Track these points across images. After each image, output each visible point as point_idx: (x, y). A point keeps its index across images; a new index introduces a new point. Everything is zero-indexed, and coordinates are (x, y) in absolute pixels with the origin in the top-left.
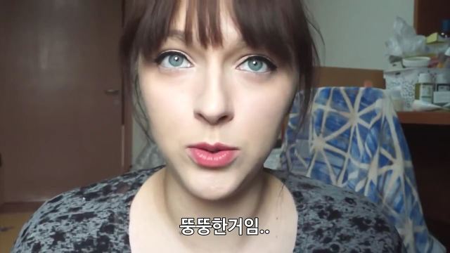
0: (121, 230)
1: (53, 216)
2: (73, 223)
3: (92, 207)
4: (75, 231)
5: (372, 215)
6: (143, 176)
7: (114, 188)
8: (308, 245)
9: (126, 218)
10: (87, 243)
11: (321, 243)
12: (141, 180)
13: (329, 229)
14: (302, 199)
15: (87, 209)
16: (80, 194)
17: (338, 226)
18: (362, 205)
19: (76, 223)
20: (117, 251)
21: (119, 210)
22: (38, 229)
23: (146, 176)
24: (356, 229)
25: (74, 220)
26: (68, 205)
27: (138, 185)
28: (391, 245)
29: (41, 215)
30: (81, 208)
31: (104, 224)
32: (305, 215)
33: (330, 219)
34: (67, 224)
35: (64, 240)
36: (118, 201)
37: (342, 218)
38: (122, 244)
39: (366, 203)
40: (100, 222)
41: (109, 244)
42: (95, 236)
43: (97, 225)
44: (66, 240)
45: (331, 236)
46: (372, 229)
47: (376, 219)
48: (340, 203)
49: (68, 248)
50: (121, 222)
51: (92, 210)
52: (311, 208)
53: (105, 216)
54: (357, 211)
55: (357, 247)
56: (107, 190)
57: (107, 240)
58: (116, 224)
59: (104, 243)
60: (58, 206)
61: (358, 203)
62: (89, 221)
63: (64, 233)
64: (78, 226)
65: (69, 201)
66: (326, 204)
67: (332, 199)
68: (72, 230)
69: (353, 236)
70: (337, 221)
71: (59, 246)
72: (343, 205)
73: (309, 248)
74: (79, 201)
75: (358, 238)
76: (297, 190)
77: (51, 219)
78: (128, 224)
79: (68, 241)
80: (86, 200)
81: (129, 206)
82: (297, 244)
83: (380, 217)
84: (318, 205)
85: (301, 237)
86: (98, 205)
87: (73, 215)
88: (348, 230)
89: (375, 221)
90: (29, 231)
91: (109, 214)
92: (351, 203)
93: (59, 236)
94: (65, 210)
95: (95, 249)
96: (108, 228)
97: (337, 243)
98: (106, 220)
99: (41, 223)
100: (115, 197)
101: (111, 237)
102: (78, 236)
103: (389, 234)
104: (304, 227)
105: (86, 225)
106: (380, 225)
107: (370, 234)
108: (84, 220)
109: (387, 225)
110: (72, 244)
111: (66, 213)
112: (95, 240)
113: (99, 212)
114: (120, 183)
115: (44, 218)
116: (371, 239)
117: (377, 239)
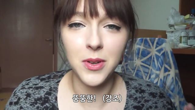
0: (54, 94)
1: (26, 87)
2: (34, 90)
3: (43, 84)
4: (35, 94)
5: (158, 91)
6: (64, 72)
7: (52, 77)
8: (131, 104)
9: (56, 90)
10: (40, 99)
11: (136, 103)
12: (63, 74)
13: (140, 97)
14: (129, 85)
15: (41, 85)
16: (38, 78)
17: (144, 96)
18: (154, 87)
19: (36, 90)
20: (52, 103)
21: (54, 86)
22: (20, 91)
24: (151, 97)
26: (33, 83)
27: (62, 76)
28: (166, 104)
29: (22, 86)
30: (38, 84)
31: (47, 92)
32: (130, 91)
33: (140, 93)
34: (32, 91)
35: (30, 97)
36: (53, 82)
37: (145, 93)
38: (54, 100)
39: (155, 86)
40: (46, 91)
41: (49, 100)
42: (43, 97)
43: (44, 92)
44: (31, 97)
45: (141, 100)
46: (158, 97)
47: (160, 93)
48: (145, 87)
49: (32, 101)
50: (54, 91)
52: (133, 88)
53: (48, 88)
54: (152, 90)
55: (152, 105)
56: (49, 78)
57: (48, 98)
58: (52, 92)
59: (46, 100)
60: (29, 82)
61: (152, 86)
62: (41, 90)
63: (31, 94)
65: (34, 81)
66: (139, 87)
67: (141, 85)
68: (34, 93)
69: (150, 100)
70: (143, 94)
71: (28, 99)
73: (131, 105)
74: (38, 81)
75: (152, 101)
76: (127, 80)
77: (26, 88)
78: (57, 92)
79: (32, 97)
80: (41, 81)
81: (58, 85)
82: (126, 103)
83: (162, 92)
84: (135, 87)
85: (128, 101)
86: (45, 83)
87: (35, 87)
88: (148, 98)
89: (159, 94)
90: (16, 92)
91: (50, 88)
92: (149, 87)
93: (28, 95)
95: (43, 102)
96: (49, 93)
97: (143, 103)
98: (48, 90)
99: (21, 89)
100: (52, 81)
101: (50, 97)
102: (36, 96)
103: (165, 99)
104: (129, 96)
105: (40, 91)
106: (161, 95)
107: (157, 99)
108: (39, 89)
109: (164, 95)
110: (34, 99)
111: (31, 85)
112: (43, 98)
113: (46, 86)
114: (55, 75)
115: (23, 87)
116: (158, 101)
117: (160, 101)
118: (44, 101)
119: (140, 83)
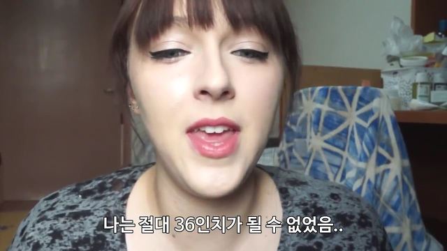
1: (50, 214)
2: (70, 221)
4: (72, 229)
5: (356, 210)
6: (136, 172)
7: (109, 186)
10: (84, 241)
11: (305, 239)
12: (135, 176)
14: (288, 196)
15: (83, 207)
16: (76, 191)
18: (346, 200)
19: (73, 222)
20: (113, 249)
21: (115, 209)
22: (36, 228)
23: (139, 173)
24: (340, 225)
25: (71, 218)
26: (64, 203)
27: (133, 181)
29: (39, 213)
30: (77, 206)
31: (100, 222)
32: (290, 212)
34: (65, 222)
35: (61, 238)
38: (119, 243)
39: (351, 198)
40: (97, 220)
41: (106, 243)
42: (92, 235)
43: (94, 223)
44: (64, 238)
45: (315, 234)
46: (355, 224)
47: (359, 214)
48: (325, 200)
49: (66, 246)
51: (88, 208)
52: (297, 205)
53: (102, 214)
54: (341, 207)
55: (341, 242)
56: (102, 188)
57: (103, 238)
59: (100, 241)
60: (55, 204)
61: (343, 198)
62: (85, 219)
63: (62, 231)
64: (75, 224)
65: (66, 198)
66: (311, 201)
67: (316, 196)
68: (69, 228)
69: (337, 232)
71: (57, 244)
72: (327, 202)
74: (76, 199)
76: (284, 186)
77: (49, 217)
79: (65, 239)
80: (83, 198)
81: (125, 205)
82: (281, 242)
83: (364, 213)
84: (302, 203)
85: (285, 235)
86: (95, 203)
87: (70, 213)
89: (358, 217)
90: (27, 230)
91: (106, 212)
92: (335, 199)
93: (57, 234)
94: (62, 208)
95: (92, 247)
97: (320, 240)
99: (38, 222)
100: (110, 195)
101: (108, 235)
102: (75, 234)
105: (82, 223)
106: (363, 221)
107: (353, 230)
108: (82, 218)
110: (70, 242)
111: (63, 210)
112: (91, 239)
113: (96, 210)
114: (115, 179)
115: (42, 216)
116: (354, 235)
117: (360, 234)
118: (95, 244)
119: (315, 192)
